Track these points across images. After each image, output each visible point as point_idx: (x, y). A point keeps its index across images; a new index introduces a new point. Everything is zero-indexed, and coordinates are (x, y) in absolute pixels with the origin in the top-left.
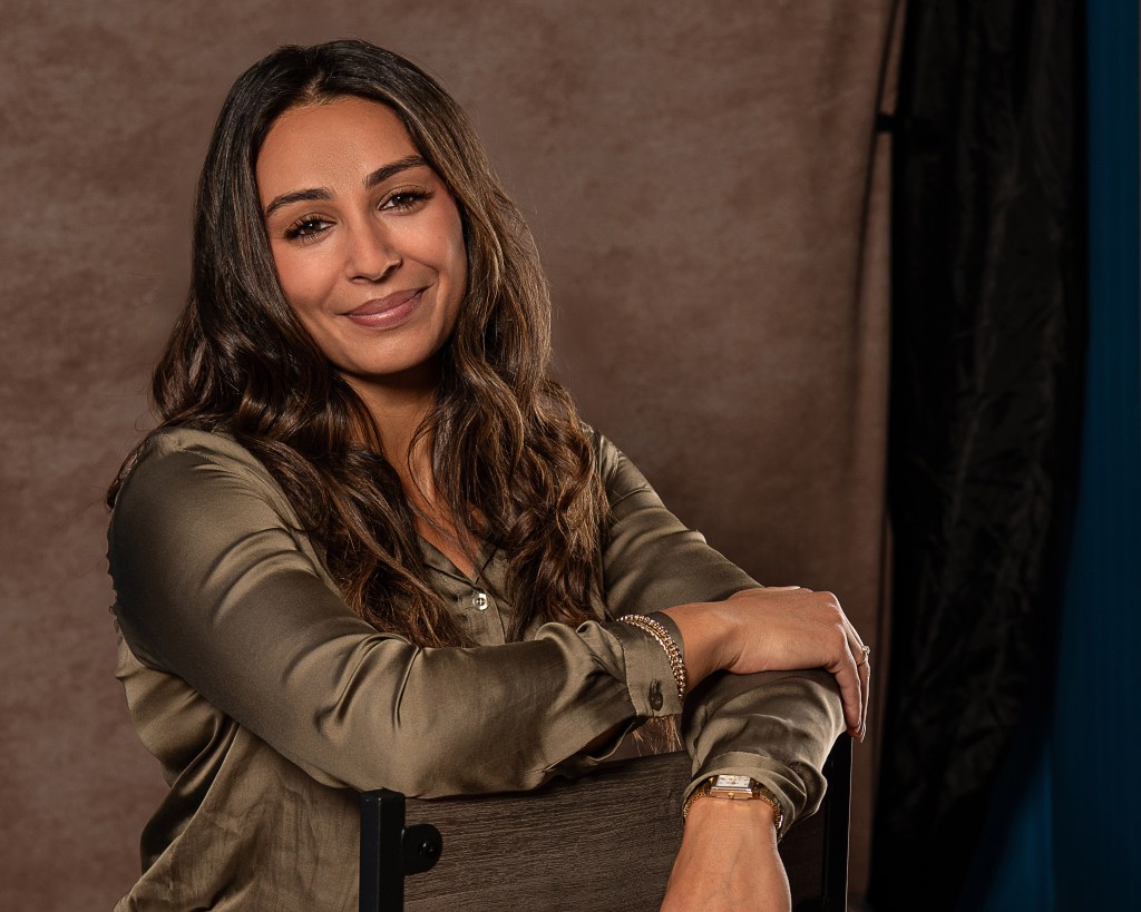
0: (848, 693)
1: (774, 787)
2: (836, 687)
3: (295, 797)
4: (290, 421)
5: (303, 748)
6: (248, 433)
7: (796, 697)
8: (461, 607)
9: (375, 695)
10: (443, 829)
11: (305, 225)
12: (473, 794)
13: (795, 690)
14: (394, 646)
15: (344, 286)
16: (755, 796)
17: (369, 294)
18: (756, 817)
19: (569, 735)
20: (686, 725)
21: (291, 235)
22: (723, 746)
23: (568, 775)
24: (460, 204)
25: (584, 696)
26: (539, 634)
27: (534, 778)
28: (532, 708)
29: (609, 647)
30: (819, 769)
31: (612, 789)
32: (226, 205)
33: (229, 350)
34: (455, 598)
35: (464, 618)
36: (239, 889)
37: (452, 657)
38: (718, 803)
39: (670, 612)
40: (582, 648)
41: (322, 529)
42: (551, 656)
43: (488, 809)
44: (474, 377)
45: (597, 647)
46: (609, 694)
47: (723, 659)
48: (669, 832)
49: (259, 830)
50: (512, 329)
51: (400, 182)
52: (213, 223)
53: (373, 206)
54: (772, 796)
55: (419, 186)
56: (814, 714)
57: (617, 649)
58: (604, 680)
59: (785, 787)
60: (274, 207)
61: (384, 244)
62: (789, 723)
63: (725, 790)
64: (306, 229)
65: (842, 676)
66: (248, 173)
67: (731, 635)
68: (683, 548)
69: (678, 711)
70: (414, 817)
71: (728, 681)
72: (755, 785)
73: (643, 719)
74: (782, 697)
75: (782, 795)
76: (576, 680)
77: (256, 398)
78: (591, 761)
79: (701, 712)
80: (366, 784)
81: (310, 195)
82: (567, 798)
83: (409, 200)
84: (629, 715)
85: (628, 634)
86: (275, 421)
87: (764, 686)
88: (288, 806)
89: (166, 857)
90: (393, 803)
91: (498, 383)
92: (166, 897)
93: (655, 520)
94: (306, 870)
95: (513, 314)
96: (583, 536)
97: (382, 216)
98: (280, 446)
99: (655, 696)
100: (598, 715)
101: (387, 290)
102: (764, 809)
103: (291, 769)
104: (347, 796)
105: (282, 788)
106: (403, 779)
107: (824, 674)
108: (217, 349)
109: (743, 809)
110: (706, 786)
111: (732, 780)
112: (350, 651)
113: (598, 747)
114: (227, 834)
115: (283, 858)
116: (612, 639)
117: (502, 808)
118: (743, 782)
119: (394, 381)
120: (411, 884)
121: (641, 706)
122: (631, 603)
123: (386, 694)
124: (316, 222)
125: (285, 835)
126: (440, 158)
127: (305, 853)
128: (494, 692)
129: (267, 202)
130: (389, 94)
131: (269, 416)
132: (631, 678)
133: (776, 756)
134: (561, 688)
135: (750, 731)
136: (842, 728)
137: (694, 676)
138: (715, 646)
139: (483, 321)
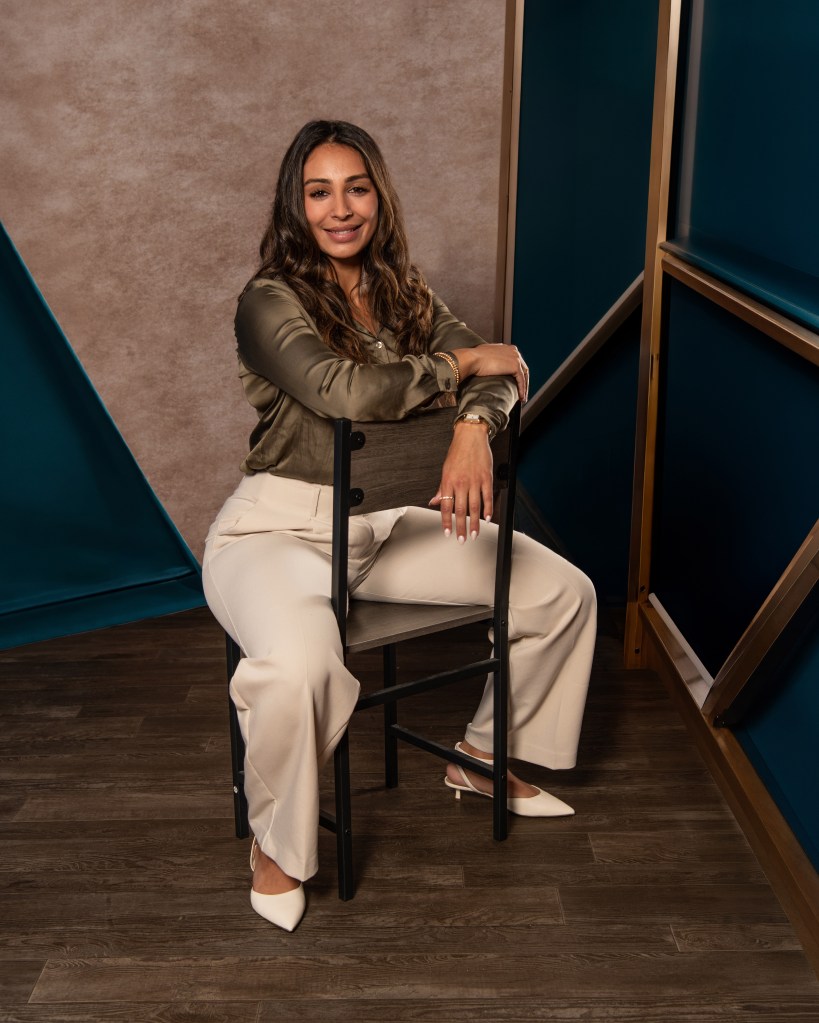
0: (520, 385)
1: (488, 419)
2: (515, 382)
3: (308, 421)
4: (303, 269)
5: (312, 402)
6: (286, 274)
7: (499, 386)
8: (371, 347)
9: (341, 382)
10: (365, 433)
11: (318, 193)
12: (377, 421)
13: (499, 383)
14: (348, 363)
15: (329, 219)
16: (481, 423)
17: (338, 224)
18: (480, 430)
19: (415, 398)
20: (459, 397)
21: (313, 195)
22: (471, 403)
23: (414, 414)
24: (380, 196)
25: (421, 383)
26: (404, 360)
27: (401, 415)
28: (400, 388)
29: (430, 365)
30: (507, 413)
31: (430, 420)
32: (290, 179)
33: (284, 237)
34: (369, 344)
35: (373, 351)
36: (286, 457)
37: (370, 367)
38: (467, 425)
39: (455, 352)
40: (419, 365)
41: (314, 311)
42: (408, 367)
43: (383, 426)
44: (378, 265)
45: (426, 364)
46: (430, 383)
47: (472, 372)
48: (448, 436)
49: (294, 434)
50: (398, 248)
51: (357, 184)
52: (284, 185)
53: (346, 190)
54: (487, 423)
55: (365, 186)
56: (506, 392)
57: (433, 366)
58: (428, 378)
59: (492, 419)
60: (308, 182)
61: (347, 205)
62: (496, 395)
63: (469, 420)
64: (319, 194)
65: (519, 378)
66: (300, 166)
67: (477, 361)
68: (459, 328)
69: (456, 390)
70: (355, 428)
71: (475, 379)
72: (481, 418)
73: (443, 393)
74: (494, 385)
75: (491, 422)
76: (418, 376)
77: (291, 257)
78: (423, 409)
79: (464, 391)
80: (337, 415)
81: (323, 181)
82: (413, 423)
83: (360, 191)
84: (436, 391)
85: (438, 360)
86: (297, 269)
87: (488, 381)
88: (305, 425)
89: (259, 445)
90: (347, 423)
91: (388, 269)
92: (259, 460)
93: (447, 318)
94: (312, 449)
95: (399, 243)
96: (423, 324)
97: (348, 195)
98: (299, 280)
99: (447, 384)
100: (426, 391)
101: (346, 223)
102: (484, 427)
103: (306, 410)
104: (329, 421)
105: (303, 419)
106: (351, 415)
107: (511, 377)
108: (279, 235)
109: (476, 427)
110: (462, 418)
111: (472, 416)
112: (331, 364)
113: (426, 403)
114: (282, 436)
115: (303, 444)
116: (432, 362)
117: (389, 427)
118: (476, 417)
119: (346, 261)
120: (353, 454)
121: (442, 388)
122: (438, 348)
123: (344, 381)
124: (323, 192)
125: (304, 436)
126: (376, 176)
127: (312, 443)
128: (386, 381)
129: (306, 179)
130: (360, 147)
131: (296, 266)
132: (439, 377)
133: (490, 407)
134: (412, 380)
135: (480, 398)
136: (517, 398)
137: (463, 376)
138: (471, 366)
139: (383, 244)
